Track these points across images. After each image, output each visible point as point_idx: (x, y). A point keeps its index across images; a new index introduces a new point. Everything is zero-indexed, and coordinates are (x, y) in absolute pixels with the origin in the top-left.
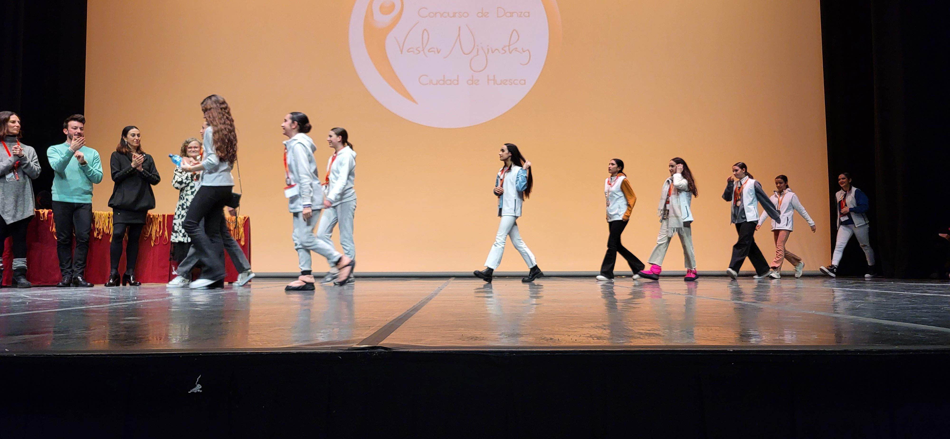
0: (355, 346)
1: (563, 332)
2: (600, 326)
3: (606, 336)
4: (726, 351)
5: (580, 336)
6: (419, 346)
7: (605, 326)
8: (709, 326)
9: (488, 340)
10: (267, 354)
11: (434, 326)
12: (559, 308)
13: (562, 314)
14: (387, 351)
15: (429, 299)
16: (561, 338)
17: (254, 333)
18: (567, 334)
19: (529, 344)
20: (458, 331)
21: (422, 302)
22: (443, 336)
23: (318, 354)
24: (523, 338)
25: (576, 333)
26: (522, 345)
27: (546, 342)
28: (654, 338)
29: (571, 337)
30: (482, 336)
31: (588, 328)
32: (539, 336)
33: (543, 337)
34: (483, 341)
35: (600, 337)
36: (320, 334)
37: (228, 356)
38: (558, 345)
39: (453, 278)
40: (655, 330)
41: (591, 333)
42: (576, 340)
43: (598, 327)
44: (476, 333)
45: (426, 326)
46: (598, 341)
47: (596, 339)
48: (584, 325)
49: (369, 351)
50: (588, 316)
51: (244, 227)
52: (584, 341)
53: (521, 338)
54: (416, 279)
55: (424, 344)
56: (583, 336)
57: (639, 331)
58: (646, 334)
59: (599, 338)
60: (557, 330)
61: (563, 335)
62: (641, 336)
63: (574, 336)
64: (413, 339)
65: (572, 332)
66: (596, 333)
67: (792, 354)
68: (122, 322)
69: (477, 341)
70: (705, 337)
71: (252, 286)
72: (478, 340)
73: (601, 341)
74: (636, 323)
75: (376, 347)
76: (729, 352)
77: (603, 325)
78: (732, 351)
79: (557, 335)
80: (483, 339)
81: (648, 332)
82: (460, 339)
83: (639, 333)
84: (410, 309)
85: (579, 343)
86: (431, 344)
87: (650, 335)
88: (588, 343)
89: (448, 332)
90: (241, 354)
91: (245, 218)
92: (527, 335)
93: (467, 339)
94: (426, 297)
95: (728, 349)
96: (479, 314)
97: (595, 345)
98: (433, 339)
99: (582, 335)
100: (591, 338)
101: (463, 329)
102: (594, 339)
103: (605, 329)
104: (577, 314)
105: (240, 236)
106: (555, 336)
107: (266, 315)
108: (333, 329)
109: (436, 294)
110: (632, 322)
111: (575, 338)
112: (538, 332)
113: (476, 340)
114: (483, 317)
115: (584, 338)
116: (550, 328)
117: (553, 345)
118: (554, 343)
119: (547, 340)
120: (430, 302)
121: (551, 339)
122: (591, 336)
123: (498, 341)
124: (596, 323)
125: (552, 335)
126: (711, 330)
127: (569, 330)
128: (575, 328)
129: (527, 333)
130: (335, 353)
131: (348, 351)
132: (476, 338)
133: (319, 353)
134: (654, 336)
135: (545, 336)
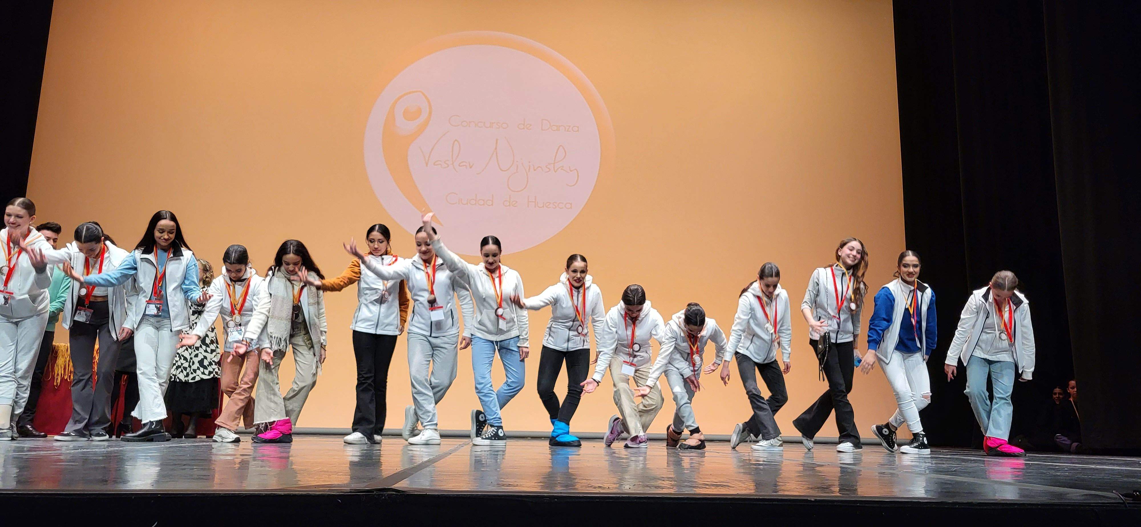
1: (613, 481)
3: (665, 486)
4: (807, 501)
5: (635, 485)
7: (663, 478)
9: (523, 486)
11: (458, 475)
14: (398, 494)
15: (447, 455)
16: (611, 486)
18: (619, 484)
22: (467, 481)
27: (594, 490)
29: (623, 486)
30: (516, 483)
32: (586, 485)
33: (590, 486)
34: (516, 487)
35: (658, 486)
38: (609, 492)
40: (722, 482)
42: (630, 488)
45: (447, 475)
46: (657, 489)
47: (654, 488)
49: (377, 493)
52: (639, 489)
57: (705, 483)
58: (713, 485)
60: (607, 480)
61: (615, 484)
62: (707, 487)
63: (628, 485)
67: (882, 506)
69: (510, 486)
74: (703, 476)
75: (384, 489)
76: (811, 501)
78: (813, 500)
79: (606, 484)
80: (519, 486)
82: (489, 485)
84: (425, 461)
85: (634, 491)
86: (454, 489)
87: (717, 486)
88: (645, 491)
93: (496, 485)
95: (809, 499)
98: (456, 484)
100: (648, 487)
102: (651, 488)
103: (663, 480)
106: (604, 485)
109: (456, 450)
110: (697, 476)
112: (584, 481)
114: (517, 467)
115: (640, 487)
116: (598, 479)
117: (602, 491)
118: (605, 491)
119: (596, 488)
121: (601, 487)
125: (600, 484)
131: (350, 493)
134: (722, 487)
135: (593, 485)
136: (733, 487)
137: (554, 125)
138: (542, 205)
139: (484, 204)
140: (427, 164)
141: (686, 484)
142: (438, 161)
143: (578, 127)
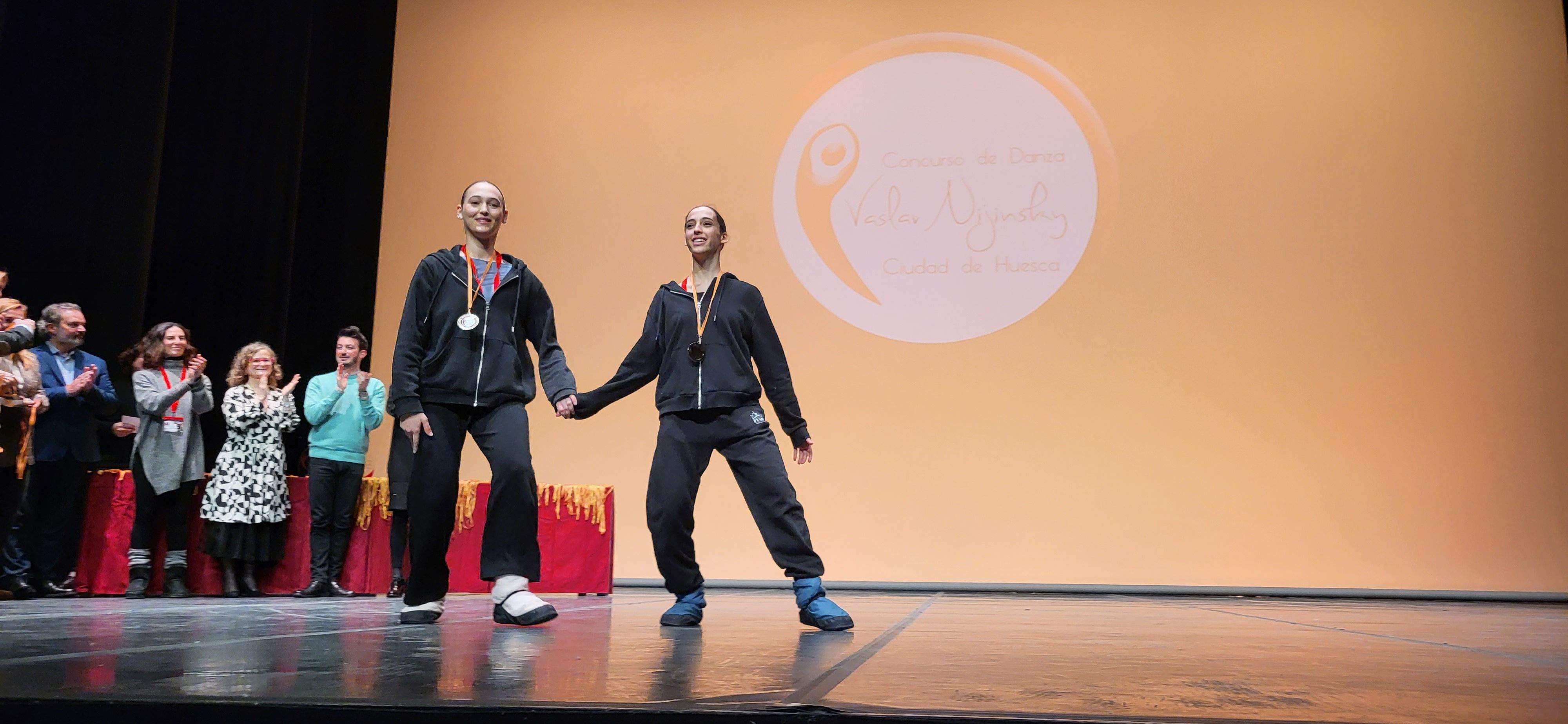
0: (778, 704)
1: (1131, 691)
2: (1199, 682)
3: (1209, 700)
5: (1163, 700)
6: (883, 708)
7: (1207, 682)
8: (1401, 690)
9: (1002, 701)
10: (636, 714)
11: (909, 674)
12: (1126, 649)
13: (1130, 659)
14: (830, 714)
15: (901, 628)
16: (1128, 701)
17: (616, 677)
18: (1139, 695)
19: (1073, 710)
20: (949, 683)
21: (889, 632)
22: (925, 691)
23: (719, 715)
24: (1063, 699)
25: (1155, 694)
26: (1060, 712)
27: (1102, 707)
28: (1297, 706)
29: (1146, 700)
30: (991, 693)
31: (1177, 685)
32: (1091, 697)
33: (1097, 699)
34: (990, 703)
35: (1199, 702)
36: (721, 683)
37: (576, 714)
38: (1123, 714)
39: (941, 593)
40: (1297, 693)
41: (1184, 695)
42: (1156, 706)
43: (1194, 684)
44: (980, 687)
45: (895, 674)
46: (1195, 709)
47: (1193, 706)
48: (1169, 680)
49: (802, 713)
50: (1176, 665)
51: (605, 504)
52: (1170, 709)
53: (1057, 700)
54: (878, 594)
55: (892, 704)
56: (1169, 700)
57: (1271, 694)
58: (1284, 700)
59: (1197, 704)
60: (1122, 687)
61: (1133, 696)
62: (1275, 703)
63: (1153, 698)
64: (875, 695)
65: (1149, 691)
66: (1190, 695)
68: (417, 655)
69: (983, 702)
70: (1392, 710)
71: (614, 601)
72: (985, 701)
73: (1200, 709)
74: (1264, 679)
75: (812, 707)
77: (1204, 680)
79: (1121, 696)
80: (993, 699)
81: (1287, 696)
82: (953, 698)
83: (1270, 697)
84: (869, 644)
85: (1162, 712)
86: (904, 705)
87: (1291, 701)
88: (1177, 713)
89: (933, 685)
90: (594, 712)
91: (608, 489)
92: (1069, 695)
93: (965, 699)
94: (895, 624)
96: (986, 655)
97: (1191, 716)
98: (908, 696)
99: (1166, 697)
100: (1183, 704)
101: (958, 680)
102: (1187, 706)
103: (1207, 688)
104: (1156, 661)
105: (598, 519)
106: (1119, 697)
107: (635, 649)
108: (742, 674)
109: (912, 619)
110: (1256, 678)
111: (1154, 703)
112: (1088, 689)
113: (980, 699)
114: (994, 661)
115: (1172, 703)
116: (1108, 684)
117: (1114, 713)
118: (1117, 710)
119: (1104, 704)
120: (904, 633)
121: (1112, 703)
122: (1182, 701)
123: (1017, 703)
124: (1191, 678)
125: (1112, 696)
126: (1405, 695)
127: (1142, 688)
128: (1154, 685)
129: (1071, 691)
130: (745, 715)
131: (766, 712)
132: (981, 698)
133: (721, 714)
134: (1298, 703)
135: (1101, 698)
136: (1315, 704)
137: (1028, 155)
138: (1016, 269)
139: (935, 272)
140: (856, 222)
141: (1241, 696)
142: (871, 217)
143: (1063, 155)
